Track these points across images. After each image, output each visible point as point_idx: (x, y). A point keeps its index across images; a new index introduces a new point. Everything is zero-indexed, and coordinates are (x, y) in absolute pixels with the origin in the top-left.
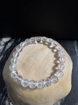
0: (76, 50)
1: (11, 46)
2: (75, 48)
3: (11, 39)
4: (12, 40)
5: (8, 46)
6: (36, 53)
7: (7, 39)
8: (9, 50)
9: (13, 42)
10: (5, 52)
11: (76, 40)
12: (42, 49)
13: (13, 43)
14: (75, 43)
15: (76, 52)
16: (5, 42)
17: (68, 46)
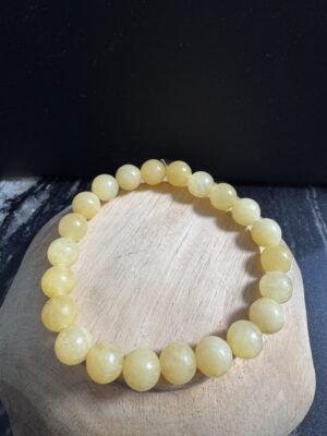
0: (318, 224)
1: (36, 215)
2: (313, 218)
3: (39, 183)
4: (43, 188)
5: (22, 214)
6: (143, 236)
7: (18, 183)
8: (28, 229)
9: (44, 196)
10: (10, 239)
11: (314, 185)
12: (168, 216)
13: (48, 200)
14: (311, 198)
15: (321, 232)
16: (11, 196)
17: (284, 210)
